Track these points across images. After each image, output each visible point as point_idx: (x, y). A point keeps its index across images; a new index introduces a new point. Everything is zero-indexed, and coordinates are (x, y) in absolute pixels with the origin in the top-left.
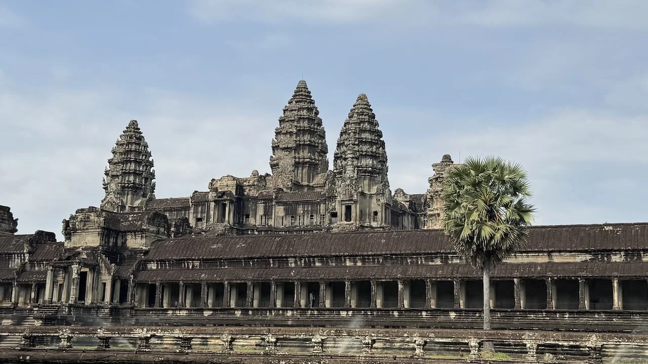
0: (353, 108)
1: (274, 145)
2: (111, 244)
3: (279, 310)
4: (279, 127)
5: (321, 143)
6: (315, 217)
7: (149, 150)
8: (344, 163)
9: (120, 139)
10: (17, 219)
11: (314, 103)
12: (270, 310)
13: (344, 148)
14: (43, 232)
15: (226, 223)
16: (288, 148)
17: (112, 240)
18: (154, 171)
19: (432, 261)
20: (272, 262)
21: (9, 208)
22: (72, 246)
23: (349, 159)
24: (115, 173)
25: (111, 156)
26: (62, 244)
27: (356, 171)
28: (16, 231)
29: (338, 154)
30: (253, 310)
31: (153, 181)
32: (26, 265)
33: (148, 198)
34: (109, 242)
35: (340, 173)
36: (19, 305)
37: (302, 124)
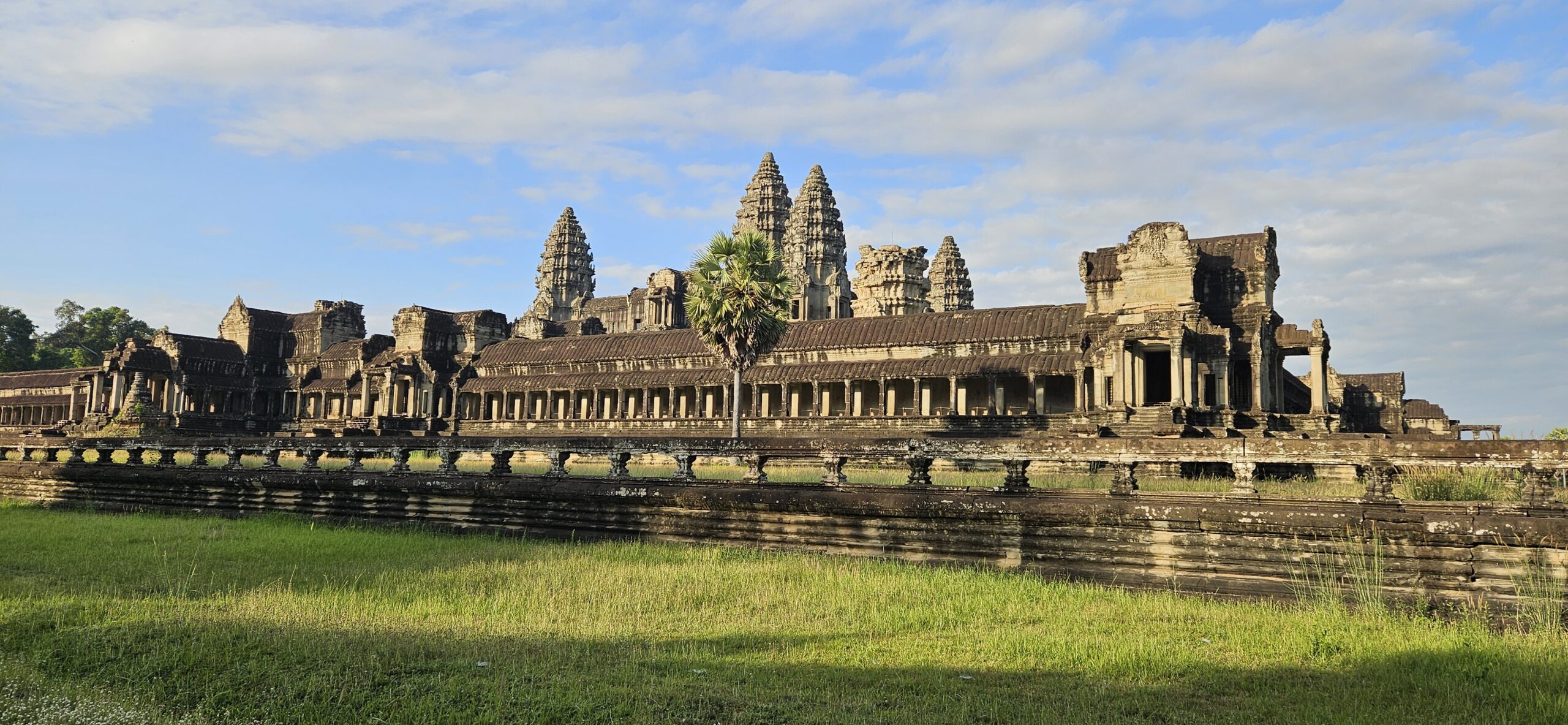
4: (739, 209)
7: (587, 242)
9: (553, 230)
10: (365, 322)
17: (439, 344)
19: (765, 362)
20: (599, 366)
21: (360, 307)
24: (547, 269)
25: (543, 250)
33: (584, 297)
34: (435, 346)
37: (766, 205)
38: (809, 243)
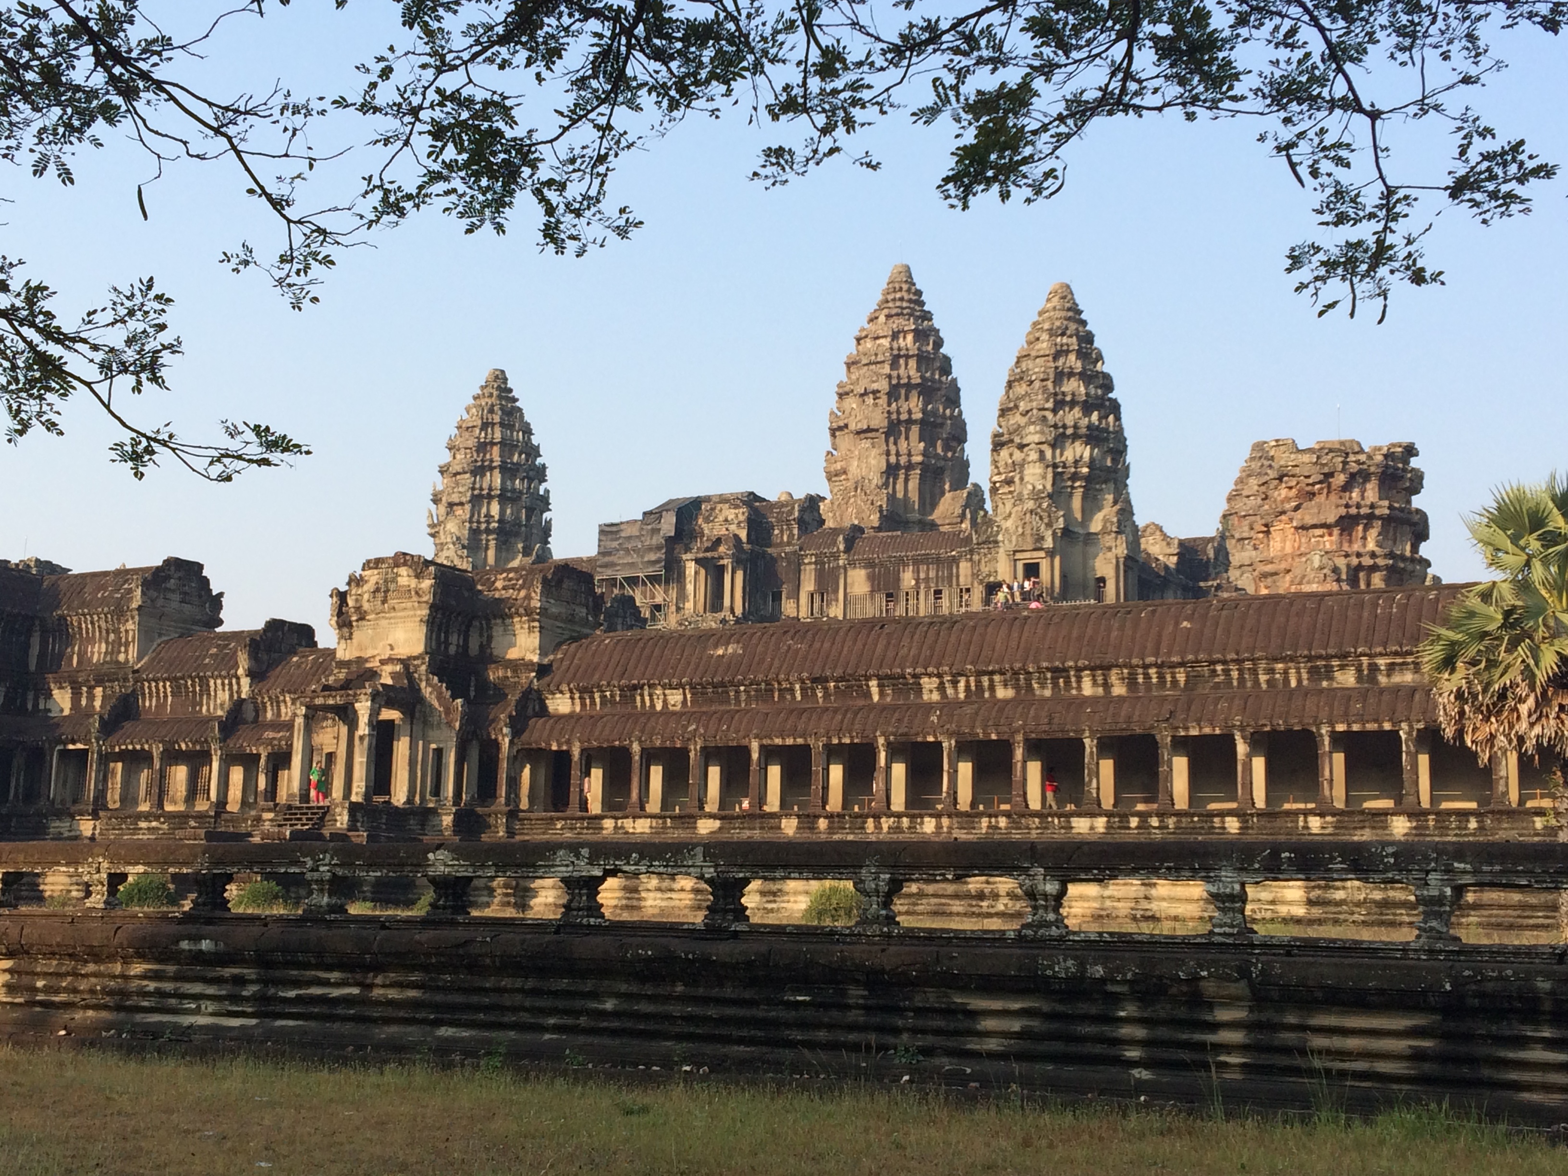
0: (1036, 318)
1: (835, 425)
2: (452, 650)
3: (899, 816)
4: (845, 379)
5: (952, 417)
6: (945, 594)
7: (535, 440)
8: (1018, 455)
9: (465, 416)
10: (221, 595)
11: (931, 319)
12: (877, 817)
13: (1017, 419)
14: (282, 623)
15: (725, 614)
16: (869, 430)
17: (454, 639)
18: (547, 491)
19: (1331, 679)
20: (875, 689)
21: (200, 567)
22: (357, 654)
23: (1033, 446)
24: (455, 498)
25: (446, 457)
26: (330, 653)
27: (1050, 476)
28: (220, 622)
29: (1002, 435)
30: (830, 816)
31: (546, 515)
32: (244, 707)
33: (533, 557)
34: (447, 644)
35: (1009, 482)
36: (229, 808)
37: (902, 371)
38: (1058, 443)
